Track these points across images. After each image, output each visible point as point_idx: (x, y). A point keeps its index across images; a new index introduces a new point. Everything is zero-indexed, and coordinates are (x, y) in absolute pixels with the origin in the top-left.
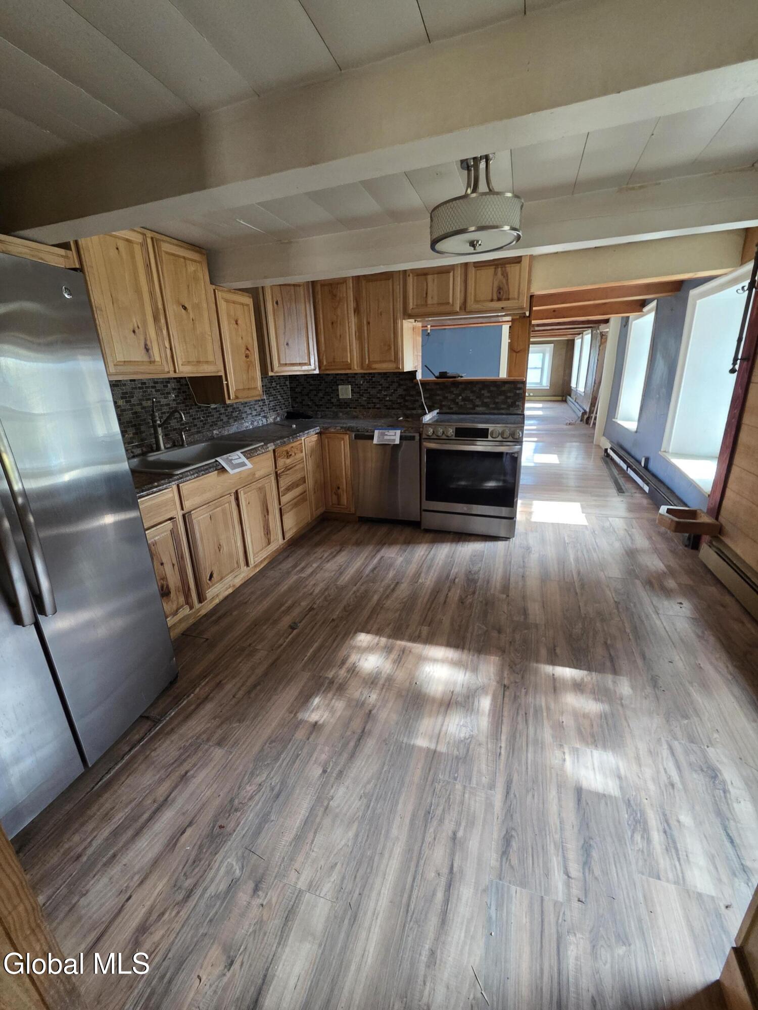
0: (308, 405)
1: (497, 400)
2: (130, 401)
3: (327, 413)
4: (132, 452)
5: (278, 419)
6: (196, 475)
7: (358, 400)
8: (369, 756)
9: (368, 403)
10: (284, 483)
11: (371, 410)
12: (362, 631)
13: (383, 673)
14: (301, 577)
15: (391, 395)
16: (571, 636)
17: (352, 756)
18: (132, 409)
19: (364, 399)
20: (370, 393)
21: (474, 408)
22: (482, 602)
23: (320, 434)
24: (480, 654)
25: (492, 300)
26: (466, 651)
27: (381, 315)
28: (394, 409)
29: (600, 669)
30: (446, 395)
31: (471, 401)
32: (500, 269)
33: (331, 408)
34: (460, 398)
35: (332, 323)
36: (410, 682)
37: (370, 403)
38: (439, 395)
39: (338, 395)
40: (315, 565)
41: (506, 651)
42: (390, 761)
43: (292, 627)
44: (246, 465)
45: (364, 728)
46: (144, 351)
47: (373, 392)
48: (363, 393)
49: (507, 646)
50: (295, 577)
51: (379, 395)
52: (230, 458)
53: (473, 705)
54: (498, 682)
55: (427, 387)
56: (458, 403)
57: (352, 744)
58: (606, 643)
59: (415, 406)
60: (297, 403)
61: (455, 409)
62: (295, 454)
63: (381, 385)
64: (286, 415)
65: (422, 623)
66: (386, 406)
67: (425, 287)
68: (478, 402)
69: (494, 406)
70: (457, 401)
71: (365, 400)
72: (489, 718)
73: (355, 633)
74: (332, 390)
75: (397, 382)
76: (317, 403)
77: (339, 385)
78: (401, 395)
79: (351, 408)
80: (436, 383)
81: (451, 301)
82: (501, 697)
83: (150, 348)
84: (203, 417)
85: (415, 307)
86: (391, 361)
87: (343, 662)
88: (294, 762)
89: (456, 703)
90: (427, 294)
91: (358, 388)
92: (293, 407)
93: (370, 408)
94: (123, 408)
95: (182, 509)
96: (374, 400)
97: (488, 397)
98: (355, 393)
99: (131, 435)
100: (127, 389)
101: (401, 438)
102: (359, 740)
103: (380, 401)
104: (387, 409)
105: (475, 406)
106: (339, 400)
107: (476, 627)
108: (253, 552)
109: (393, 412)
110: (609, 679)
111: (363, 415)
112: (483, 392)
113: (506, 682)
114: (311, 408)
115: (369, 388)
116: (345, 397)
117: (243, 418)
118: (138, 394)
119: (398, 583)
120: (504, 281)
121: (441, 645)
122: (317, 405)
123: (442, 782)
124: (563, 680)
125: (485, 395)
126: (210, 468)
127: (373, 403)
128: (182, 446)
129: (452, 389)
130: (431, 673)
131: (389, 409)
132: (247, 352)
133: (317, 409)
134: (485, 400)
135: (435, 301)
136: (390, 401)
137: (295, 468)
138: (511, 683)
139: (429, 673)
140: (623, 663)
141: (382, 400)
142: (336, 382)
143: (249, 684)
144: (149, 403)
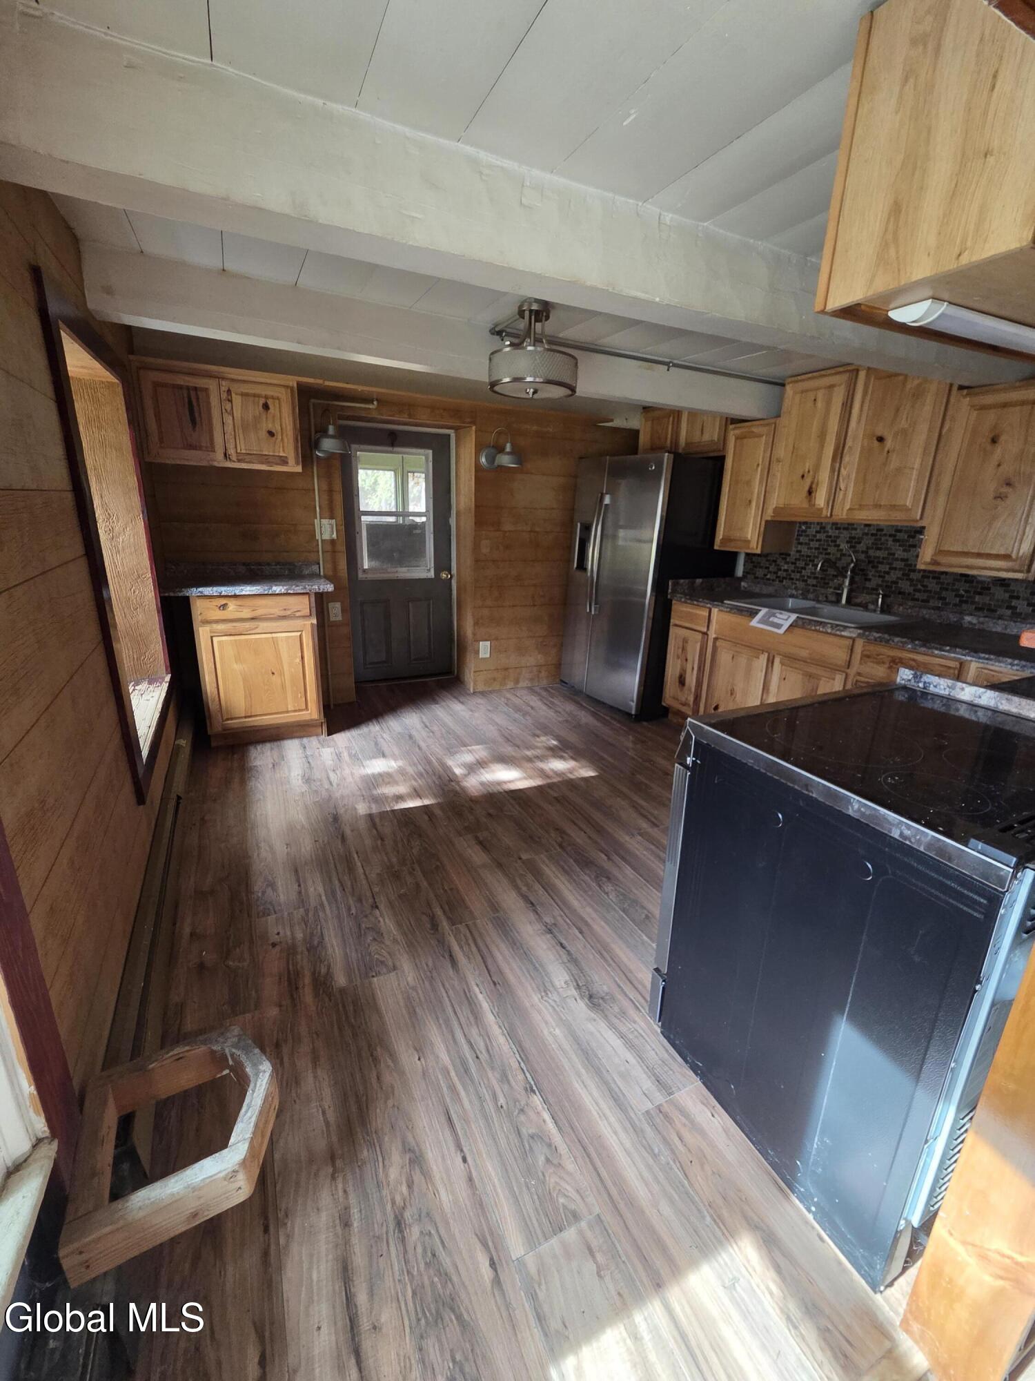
16: (420, 836)
29: (383, 815)
46: (805, 494)
49: (471, 804)
53: (466, 768)
58: (382, 840)
72: (451, 766)
83: (815, 491)
89: (477, 765)
110: (375, 809)
124: (412, 799)
132: (1006, 489)
139: (513, 773)
140: (362, 825)
144: (878, 553)
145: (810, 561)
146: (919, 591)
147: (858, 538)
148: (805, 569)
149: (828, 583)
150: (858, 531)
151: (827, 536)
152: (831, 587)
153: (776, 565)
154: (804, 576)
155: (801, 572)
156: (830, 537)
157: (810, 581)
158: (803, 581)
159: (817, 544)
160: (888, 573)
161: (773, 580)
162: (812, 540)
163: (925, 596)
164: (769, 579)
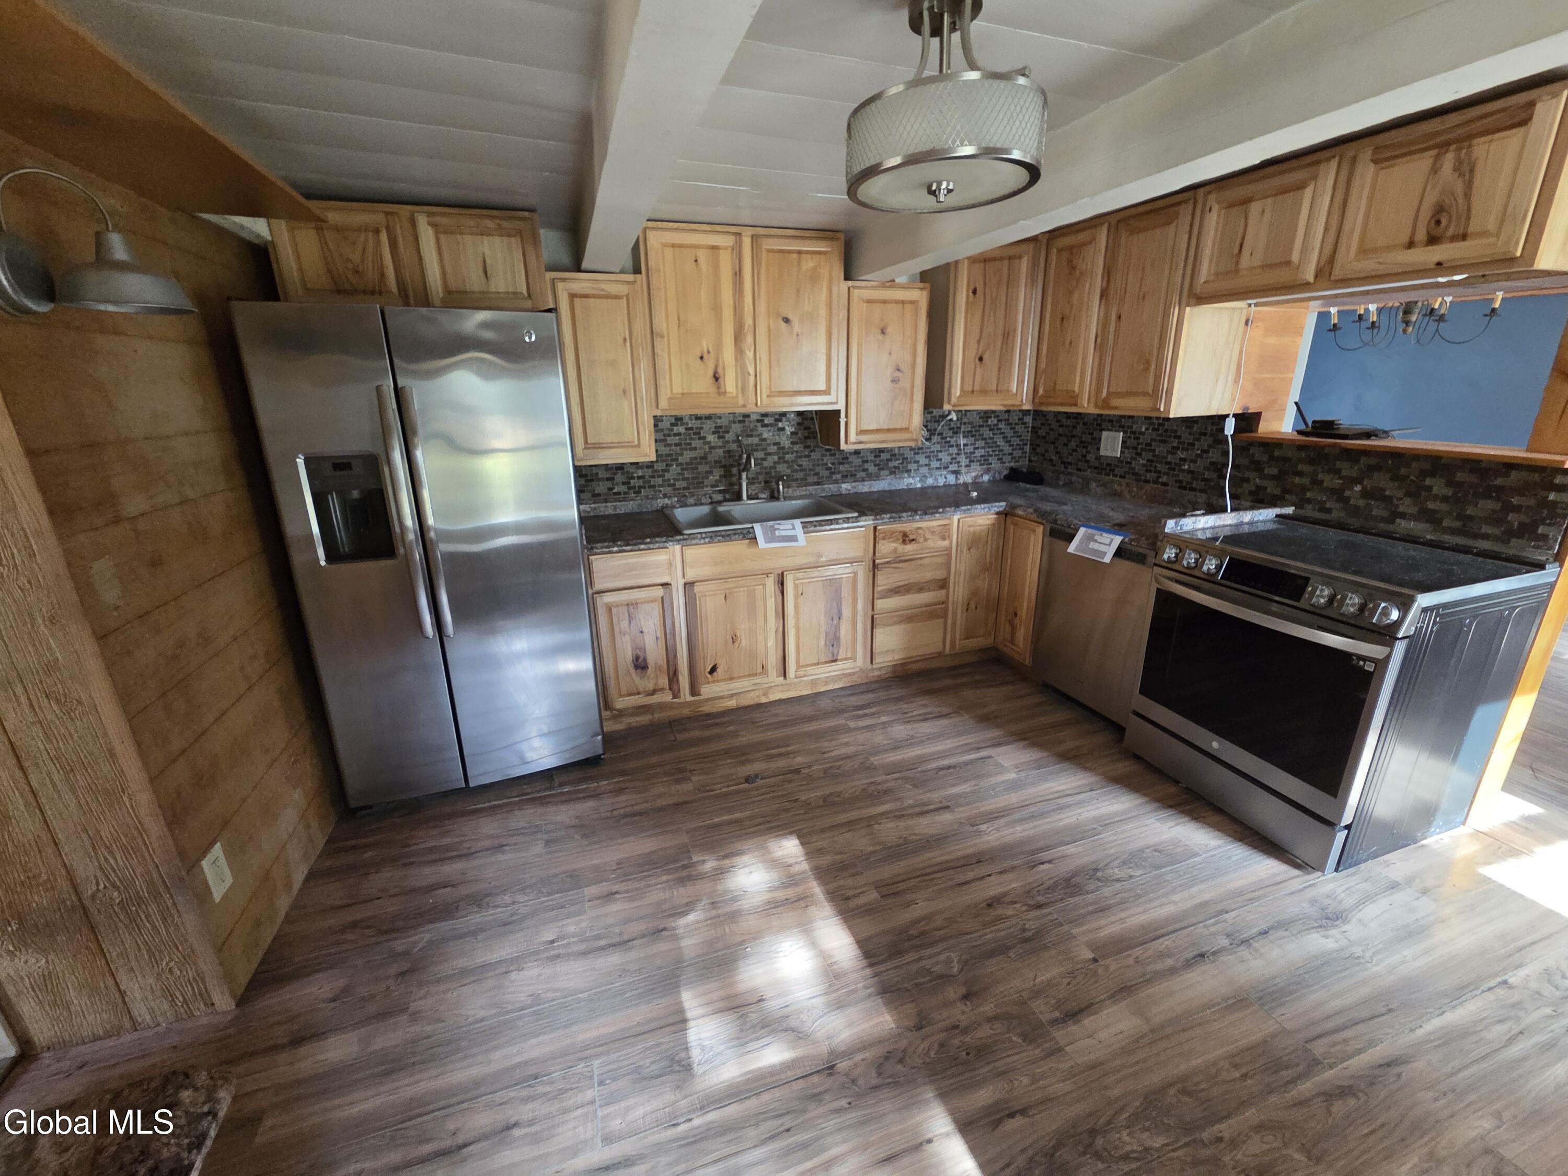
0: (1051, 460)
1: (1470, 511)
2: (724, 437)
3: (1074, 478)
4: (711, 498)
5: (986, 478)
6: (707, 540)
7: (1131, 463)
8: (594, 969)
9: (1147, 471)
10: (885, 580)
11: (1148, 487)
12: (799, 837)
13: (739, 903)
14: (847, 725)
15: (1194, 461)
17: (584, 954)
18: (725, 447)
19: (1141, 461)
20: (1154, 451)
21: (1391, 520)
22: (1024, 930)
23: (1004, 515)
24: (879, 994)
25: (1411, 245)
26: (868, 972)
27: (1144, 298)
28: (1194, 490)
30: (1320, 476)
31: (1388, 500)
32: (1450, 156)
33: (1085, 470)
34: (1358, 488)
35: (1062, 319)
36: (744, 941)
37: (1150, 471)
38: (1300, 474)
39: (1099, 449)
40: (884, 719)
41: (927, 1030)
42: (595, 994)
43: (747, 780)
44: (797, 541)
45: (633, 940)
46: (711, 380)
47: (1160, 449)
48: (1142, 449)
49: (940, 1025)
50: (842, 722)
51: (1170, 458)
52: (776, 527)
53: (751, 1041)
54: (832, 1053)
55: (1277, 453)
56: (1348, 499)
57: (603, 942)
59: (1240, 490)
60: (1037, 454)
61: (1337, 514)
62: (926, 540)
63: (1180, 437)
64: (1006, 472)
65: (878, 886)
66: (1181, 481)
67: (1241, 230)
68: (1407, 505)
69: (1457, 524)
70: (1347, 493)
71: (1143, 465)
72: (741, 1076)
73: (791, 833)
74: (1092, 439)
75: (1211, 435)
76: (1065, 460)
77: (1104, 430)
78: (1213, 463)
79: (1115, 476)
80: (1301, 447)
81: (1295, 257)
82: (799, 1072)
83: (721, 375)
84: (833, 464)
85: (1212, 278)
86: (1145, 394)
87: (726, 857)
88: (553, 910)
89: (742, 1016)
90: (1241, 246)
91: (1134, 438)
92: (1030, 461)
93: (1147, 481)
94: (713, 444)
95: (684, 577)
96: (1159, 467)
97: (1445, 499)
98: (1128, 448)
99: (717, 478)
100: (723, 422)
101: (1119, 553)
102: (613, 945)
103: (1170, 469)
104: (1180, 487)
105: (1396, 515)
106: (1099, 458)
107: (943, 957)
108: (798, 662)
109: (1190, 495)
111: (1130, 492)
112: (1428, 482)
113: (842, 1066)
114: (1054, 465)
115: (1154, 440)
116: (1109, 454)
117: (909, 471)
118: (736, 428)
119: (948, 807)
120: (1459, 187)
121: (854, 934)
122: (1063, 463)
123: (589, 1069)
125: (1435, 490)
126: (735, 534)
127: (1156, 472)
128: (777, 499)
129: (1338, 464)
130: (781, 954)
131: (1184, 488)
132: (898, 374)
133: (1062, 469)
134: (1431, 505)
135: (1257, 261)
136: (1189, 472)
137: (919, 562)
138: (847, 1075)
139: (778, 952)
141: (1174, 470)
142: (1100, 425)
143: (637, 808)
144: (750, 441)
145: (672, 460)
146: (796, 471)
147: (726, 427)
148: (668, 471)
149: (703, 482)
150: (723, 419)
151: (687, 429)
152: (707, 486)
153: (623, 474)
154: (669, 480)
155: (663, 476)
156: (691, 429)
157: (678, 485)
158: (669, 485)
159: (676, 439)
160: (764, 459)
161: (625, 493)
162: (669, 435)
163: (801, 475)
164: (619, 493)
